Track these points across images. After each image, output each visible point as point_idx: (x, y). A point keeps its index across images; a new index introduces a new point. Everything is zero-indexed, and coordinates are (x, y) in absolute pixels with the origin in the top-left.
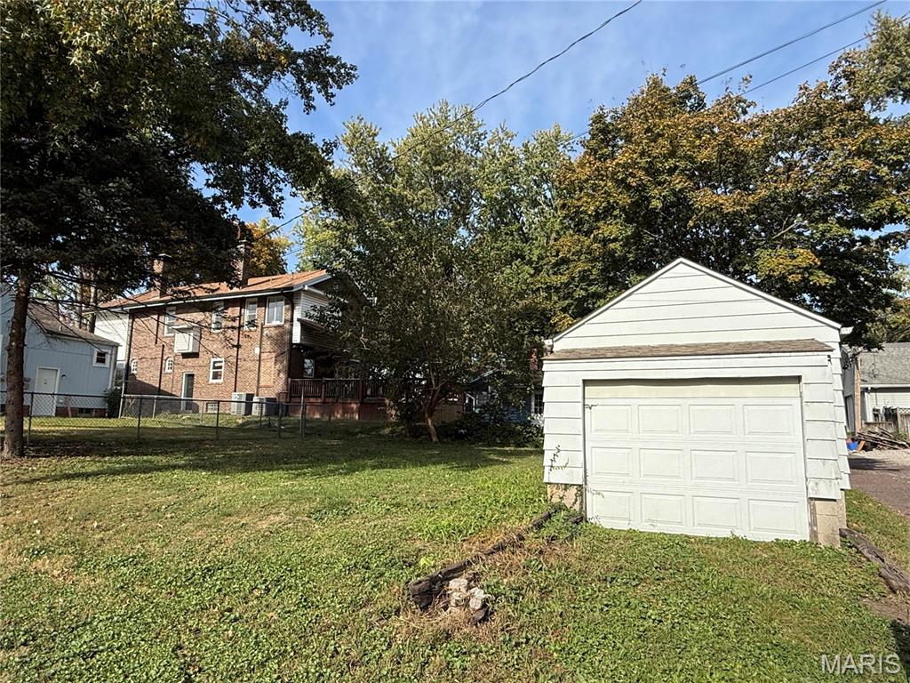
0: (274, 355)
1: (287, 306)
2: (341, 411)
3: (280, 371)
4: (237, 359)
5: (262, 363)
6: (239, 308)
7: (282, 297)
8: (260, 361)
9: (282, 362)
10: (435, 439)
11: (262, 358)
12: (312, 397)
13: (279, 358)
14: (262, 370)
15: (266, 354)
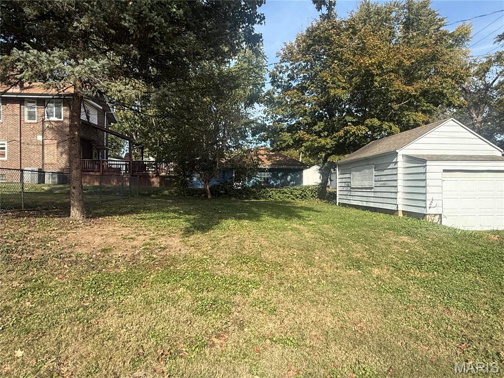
0: (56, 142)
1: (65, 108)
2: (115, 181)
3: (62, 153)
4: (21, 143)
5: (45, 147)
6: (19, 105)
7: (59, 100)
8: (43, 145)
9: (64, 147)
10: (209, 196)
11: (45, 143)
12: (91, 171)
13: (61, 144)
14: (45, 152)
15: (47, 141)
